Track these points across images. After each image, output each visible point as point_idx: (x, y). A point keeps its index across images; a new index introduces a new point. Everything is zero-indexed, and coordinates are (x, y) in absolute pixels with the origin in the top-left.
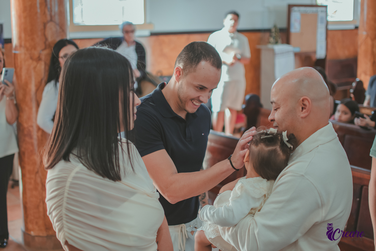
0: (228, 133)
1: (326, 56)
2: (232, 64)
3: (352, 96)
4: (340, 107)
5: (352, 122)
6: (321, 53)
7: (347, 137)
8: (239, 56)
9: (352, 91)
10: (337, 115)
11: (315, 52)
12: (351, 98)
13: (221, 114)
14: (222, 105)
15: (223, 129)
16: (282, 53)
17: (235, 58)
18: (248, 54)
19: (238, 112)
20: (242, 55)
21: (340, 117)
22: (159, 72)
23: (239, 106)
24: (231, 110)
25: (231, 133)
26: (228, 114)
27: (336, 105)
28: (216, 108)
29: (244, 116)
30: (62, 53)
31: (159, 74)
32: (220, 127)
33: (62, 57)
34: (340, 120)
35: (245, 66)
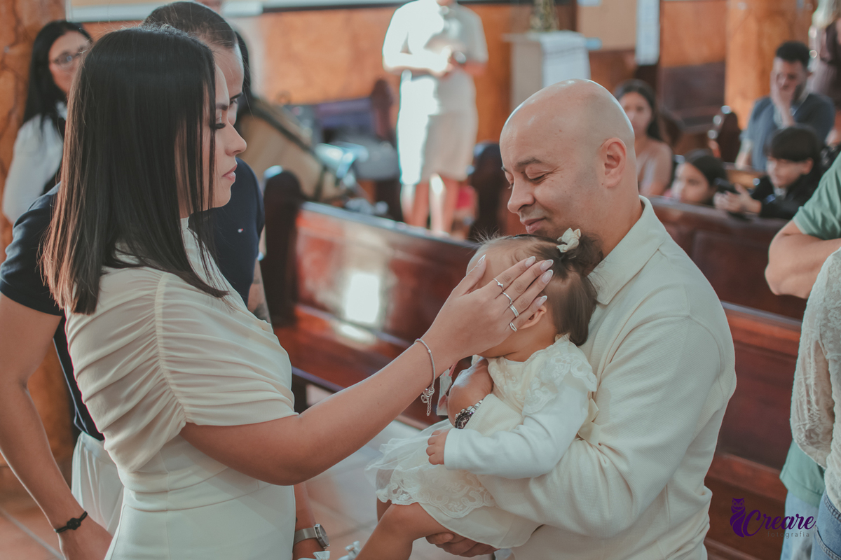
0: (439, 231)
1: (660, 58)
2: (446, 75)
3: (714, 146)
4: (684, 169)
5: (709, 202)
6: (647, 52)
7: (700, 236)
8: (461, 57)
9: (713, 134)
10: (678, 188)
11: (632, 51)
12: (710, 150)
13: (423, 188)
14: (426, 170)
15: (428, 223)
16: (562, 52)
17: (452, 60)
18: (481, 53)
19: (461, 184)
20: (468, 54)
21: (684, 191)
22: (282, 95)
23: (463, 169)
24: (445, 179)
25: (446, 230)
26: (437, 187)
27: (675, 165)
28: (410, 177)
29: (471, 193)
30: (55, 53)
31: (283, 101)
32: (421, 217)
33: (57, 61)
34: (684, 200)
35: (477, 81)
